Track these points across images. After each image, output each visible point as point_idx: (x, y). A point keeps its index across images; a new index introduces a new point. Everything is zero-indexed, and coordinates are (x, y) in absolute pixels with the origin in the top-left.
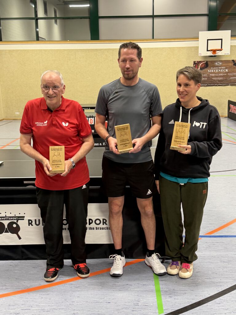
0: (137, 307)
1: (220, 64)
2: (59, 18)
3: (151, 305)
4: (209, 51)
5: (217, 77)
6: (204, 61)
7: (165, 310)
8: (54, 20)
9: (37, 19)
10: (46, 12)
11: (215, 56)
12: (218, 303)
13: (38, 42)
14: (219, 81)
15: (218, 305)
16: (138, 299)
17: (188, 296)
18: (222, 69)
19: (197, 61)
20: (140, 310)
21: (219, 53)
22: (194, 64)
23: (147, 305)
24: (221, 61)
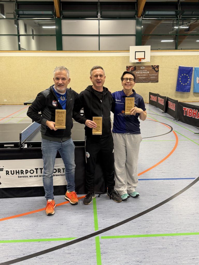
0: (81, 227)
1: (144, 68)
2: (35, 35)
3: (91, 225)
4: (136, 59)
5: (142, 77)
6: (133, 66)
7: (99, 228)
8: (32, 37)
9: (19, 36)
10: (26, 31)
11: (140, 63)
12: (134, 222)
13: (20, 51)
14: (143, 79)
15: (135, 223)
16: (81, 222)
17: (115, 218)
18: (145, 71)
19: (129, 66)
20: (83, 228)
21: (143, 61)
22: (126, 68)
23: (87, 225)
24: (145, 66)
